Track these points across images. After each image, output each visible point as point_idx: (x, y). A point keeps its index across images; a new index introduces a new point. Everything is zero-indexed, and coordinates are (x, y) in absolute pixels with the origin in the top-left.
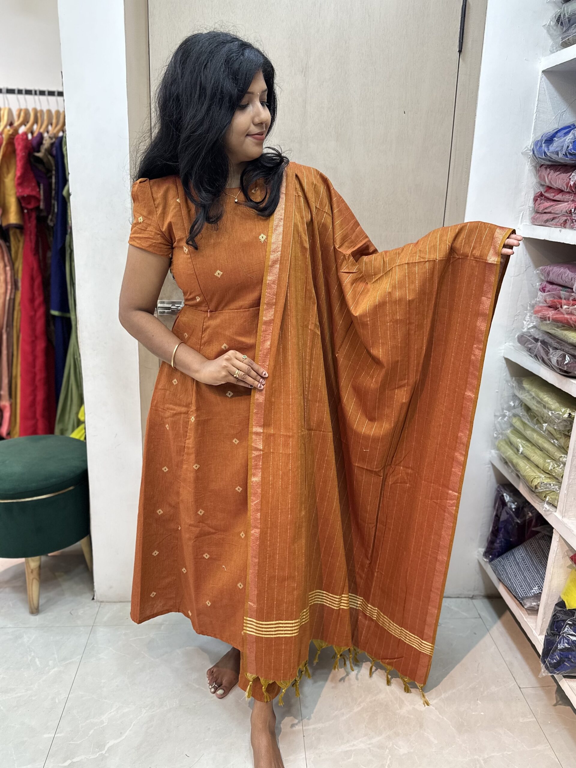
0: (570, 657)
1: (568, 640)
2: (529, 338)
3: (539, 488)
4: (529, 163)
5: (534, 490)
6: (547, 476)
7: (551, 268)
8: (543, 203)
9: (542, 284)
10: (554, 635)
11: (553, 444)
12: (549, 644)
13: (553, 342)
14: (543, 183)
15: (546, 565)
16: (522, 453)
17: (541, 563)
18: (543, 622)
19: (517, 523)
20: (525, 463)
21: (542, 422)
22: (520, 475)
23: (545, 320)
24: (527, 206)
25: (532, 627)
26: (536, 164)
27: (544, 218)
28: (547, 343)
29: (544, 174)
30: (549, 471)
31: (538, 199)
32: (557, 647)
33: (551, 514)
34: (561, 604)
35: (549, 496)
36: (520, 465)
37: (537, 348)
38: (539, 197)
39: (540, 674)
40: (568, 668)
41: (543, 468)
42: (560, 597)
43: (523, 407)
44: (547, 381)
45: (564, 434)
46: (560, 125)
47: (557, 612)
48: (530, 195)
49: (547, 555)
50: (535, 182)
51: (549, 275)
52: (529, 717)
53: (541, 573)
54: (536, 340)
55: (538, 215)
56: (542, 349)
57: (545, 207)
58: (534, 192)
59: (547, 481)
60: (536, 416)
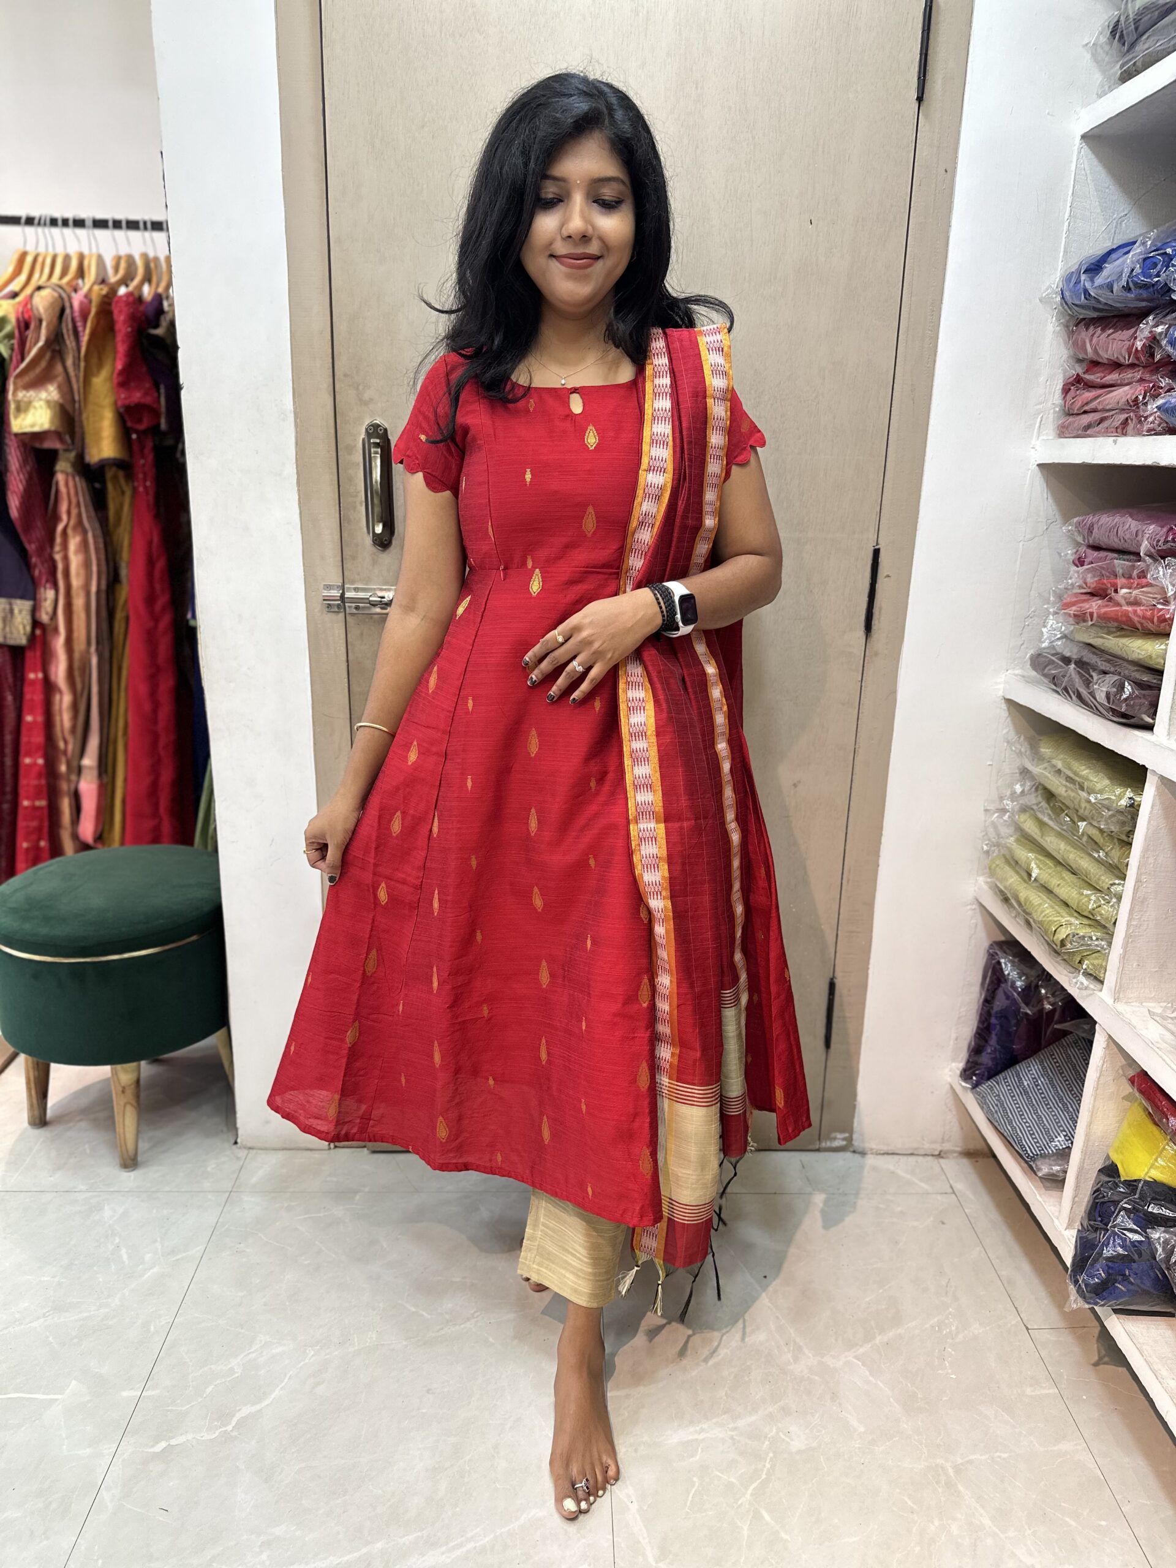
0: (1127, 1273)
1: (1124, 1240)
2: (1053, 658)
3: (1069, 946)
4: (1054, 319)
5: (1058, 948)
6: (1086, 921)
7: (1097, 518)
8: (1080, 395)
9: (1077, 551)
10: (1096, 1230)
11: (1099, 861)
12: (1086, 1249)
13: (1098, 660)
14: (1081, 357)
15: (1082, 1096)
16: (1035, 879)
17: (1070, 1091)
18: (1074, 1203)
19: (1027, 1014)
20: (1042, 899)
21: (1076, 820)
22: (1031, 921)
23: (1085, 621)
24: (1049, 404)
25: (1053, 1214)
26: (1068, 322)
27: (1081, 422)
28: (1087, 664)
29: (1084, 337)
30: (1090, 912)
31: (1072, 388)
32: (1100, 1254)
33: (1091, 995)
34: (1110, 1170)
35: (1088, 960)
36: (1034, 901)
37: (1068, 675)
38: (1075, 384)
39: (1067, 1305)
40: (1122, 1294)
41: (1078, 907)
42: (1108, 1157)
43: (1039, 792)
44: (1086, 738)
45: (1119, 839)
46: (1115, 242)
47: (1102, 1185)
48: (1056, 382)
49: (1082, 1076)
50: (1065, 357)
51: (1091, 532)
52: (1044, 1385)
53: (1071, 1110)
54: (1067, 660)
55: (1071, 419)
56: (1078, 676)
57: (1085, 402)
58: (1064, 376)
59: (1084, 931)
60: (1064, 808)
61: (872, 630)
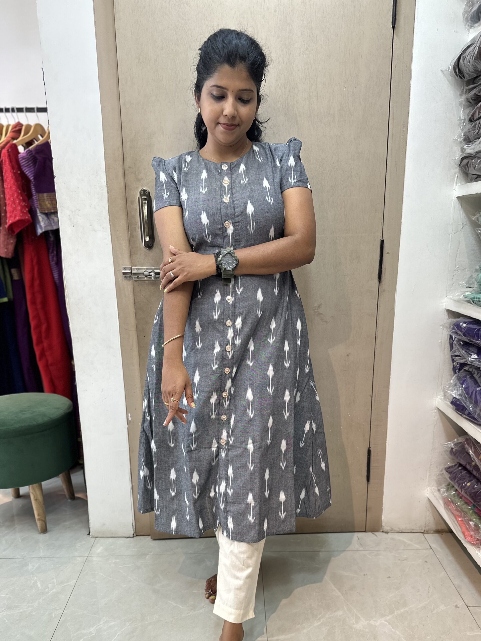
61: (382, 279)
